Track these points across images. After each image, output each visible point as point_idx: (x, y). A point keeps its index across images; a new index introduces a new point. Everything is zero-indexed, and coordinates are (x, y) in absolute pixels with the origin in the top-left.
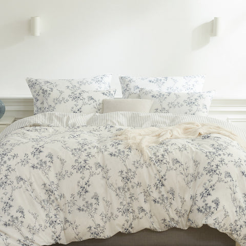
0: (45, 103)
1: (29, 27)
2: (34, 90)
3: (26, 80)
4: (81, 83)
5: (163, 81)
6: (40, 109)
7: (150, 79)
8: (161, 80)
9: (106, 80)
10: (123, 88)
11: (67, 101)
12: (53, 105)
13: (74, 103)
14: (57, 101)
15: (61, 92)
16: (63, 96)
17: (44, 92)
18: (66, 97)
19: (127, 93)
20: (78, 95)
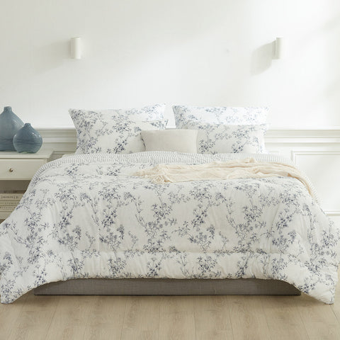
0: (87, 135)
1: (69, 49)
2: (77, 121)
3: (69, 111)
4: (129, 113)
5: (221, 110)
6: (83, 141)
7: (207, 108)
8: (219, 109)
9: (158, 109)
10: (176, 118)
11: (111, 132)
12: (95, 137)
13: (118, 134)
14: (100, 132)
15: (105, 124)
16: (107, 127)
17: (87, 124)
18: (110, 128)
19: (181, 124)
20: (123, 126)
